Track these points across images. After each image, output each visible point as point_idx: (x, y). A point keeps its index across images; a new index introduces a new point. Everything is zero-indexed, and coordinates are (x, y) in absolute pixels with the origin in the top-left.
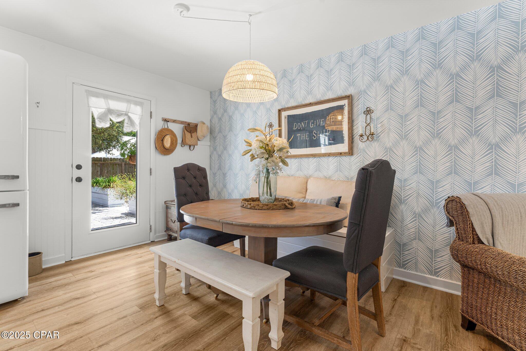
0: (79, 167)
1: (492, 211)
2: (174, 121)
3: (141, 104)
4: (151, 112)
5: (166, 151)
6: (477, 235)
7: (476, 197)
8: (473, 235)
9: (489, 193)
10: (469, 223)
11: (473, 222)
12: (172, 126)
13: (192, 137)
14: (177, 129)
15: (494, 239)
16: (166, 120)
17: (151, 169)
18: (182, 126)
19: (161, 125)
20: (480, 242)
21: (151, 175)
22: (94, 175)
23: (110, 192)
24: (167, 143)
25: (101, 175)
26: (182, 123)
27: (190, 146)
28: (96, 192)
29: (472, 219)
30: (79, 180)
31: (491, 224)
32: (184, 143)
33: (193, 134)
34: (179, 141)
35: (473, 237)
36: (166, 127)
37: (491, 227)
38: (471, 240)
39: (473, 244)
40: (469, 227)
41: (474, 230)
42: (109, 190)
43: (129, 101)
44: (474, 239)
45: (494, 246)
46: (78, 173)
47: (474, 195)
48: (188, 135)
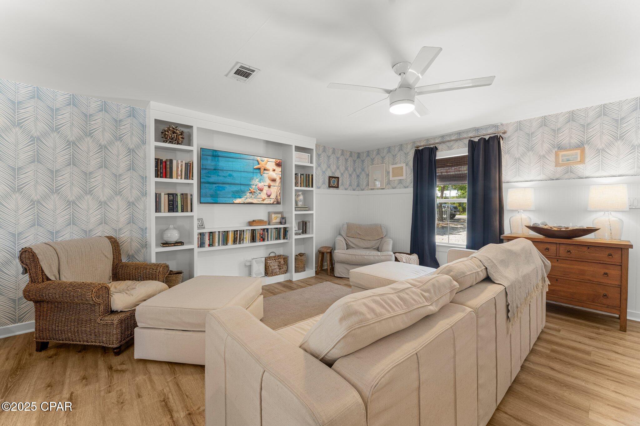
1: (59, 254)
6: (45, 275)
7: (47, 245)
8: (42, 275)
9: (68, 239)
10: (39, 268)
11: (42, 266)
15: (60, 274)
20: (48, 279)
29: (41, 263)
31: (57, 264)
35: (42, 277)
37: (57, 266)
38: (40, 280)
39: (42, 282)
40: (39, 270)
41: (43, 271)
44: (43, 278)
45: (60, 280)
47: (46, 244)
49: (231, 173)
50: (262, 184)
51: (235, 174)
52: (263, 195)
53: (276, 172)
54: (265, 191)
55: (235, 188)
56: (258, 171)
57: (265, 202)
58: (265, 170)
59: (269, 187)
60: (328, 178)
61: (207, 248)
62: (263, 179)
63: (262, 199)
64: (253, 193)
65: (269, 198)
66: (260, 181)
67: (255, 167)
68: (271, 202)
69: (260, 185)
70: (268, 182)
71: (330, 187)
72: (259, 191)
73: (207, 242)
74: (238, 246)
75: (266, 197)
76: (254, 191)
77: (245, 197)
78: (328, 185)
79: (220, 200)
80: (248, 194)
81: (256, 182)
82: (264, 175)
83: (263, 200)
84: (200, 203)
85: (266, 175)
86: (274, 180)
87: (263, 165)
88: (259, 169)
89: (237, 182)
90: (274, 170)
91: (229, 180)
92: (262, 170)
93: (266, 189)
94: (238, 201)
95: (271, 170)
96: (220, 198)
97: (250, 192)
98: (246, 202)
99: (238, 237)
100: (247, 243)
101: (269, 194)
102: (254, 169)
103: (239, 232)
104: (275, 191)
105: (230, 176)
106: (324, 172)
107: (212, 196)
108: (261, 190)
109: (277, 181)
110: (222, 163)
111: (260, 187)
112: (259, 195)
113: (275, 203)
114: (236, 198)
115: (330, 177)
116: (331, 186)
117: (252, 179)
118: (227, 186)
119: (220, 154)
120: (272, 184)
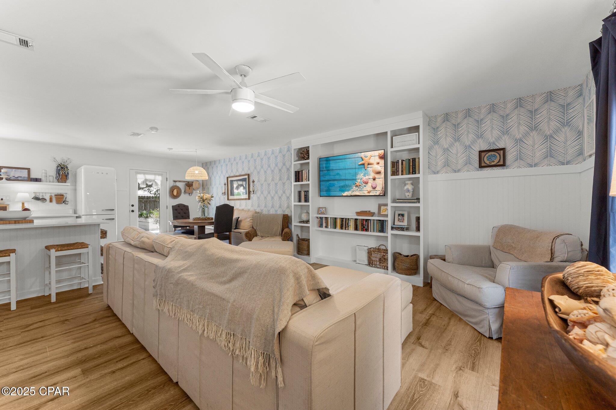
0: (133, 206)
2: (180, 181)
3: (161, 175)
4: (167, 178)
5: (174, 197)
12: (178, 184)
13: (189, 189)
14: (181, 185)
16: (175, 181)
17: (167, 206)
18: (184, 183)
19: (172, 184)
21: (167, 209)
22: (140, 209)
23: (150, 220)
24: (175, 193)
25: (145, 209)
26: (184, 182)
27: (189, 194)
28: (141, 221)
30: (133, 211)
32: (185, 192)
33: (190, 188)
34: (183, 191)
36: (175, 185)
42: (150, 219)
43: (155, 174)
46: (132, 208)
48: (188, 188)
49: (338, 172)
50: (367, 177)
51: (341, 172)
52: (369, 187)
53: (380, 165)
54: (370, 184)
55: (342, 183)
56: (362, 166)
57: (371, 194)
58: (368, 164)
59: (374, 179)
60: (477, 154)
61: (324, 229)
62: (367, 173)
63: (367, 192)
64: (359, 186)
65: (374, 190)
66: (364, 175)
67: (360, 163)
68: (377, 194)
69: (365, 179)
70: (372, 175)
71: (481, 167)
72: (365, 184)
73: (324, 225)
74: (343, 231)
75: (371, 189)
76: (360, 184)
77: (352, 190)
78: (477, 165)
79: (332, 194)
80: (354, 187)
81: (361, 176)
82: (368, 169)
83: (369, 192)
84: (320, 196)
85: (370, 169)
86: (379, 173)
87: (367, 160)
88: (363, 164)
89: (343, 178)
90: (378, 163)
91: (337, 177)
92: (366, 165)
93: (371, 182)
94: (346, 194)
95: (375, 163)
96: (332, 192)
97: (356, 186)
98: (352, 195)
99: (344, 223)
100: (351, 230)
101: (374, 186)
102: (359, 165)
103: (344, 219)
104: (380, 182)
105: (338, 174)
106: (467, 148)
107: (327, 191)
108: (366, 183)
109: (381, 173)
110: (333, 165)
111: (365, 181)
112: (364, 188)
113: (381, 195)
114: (344, 191)
115: (480, 152)
116: (483, 164)
117: (356, 174)
118: (336, 182)
119: (330, 158)
120: (377, 176)
